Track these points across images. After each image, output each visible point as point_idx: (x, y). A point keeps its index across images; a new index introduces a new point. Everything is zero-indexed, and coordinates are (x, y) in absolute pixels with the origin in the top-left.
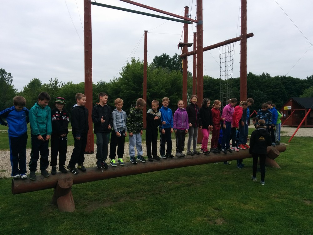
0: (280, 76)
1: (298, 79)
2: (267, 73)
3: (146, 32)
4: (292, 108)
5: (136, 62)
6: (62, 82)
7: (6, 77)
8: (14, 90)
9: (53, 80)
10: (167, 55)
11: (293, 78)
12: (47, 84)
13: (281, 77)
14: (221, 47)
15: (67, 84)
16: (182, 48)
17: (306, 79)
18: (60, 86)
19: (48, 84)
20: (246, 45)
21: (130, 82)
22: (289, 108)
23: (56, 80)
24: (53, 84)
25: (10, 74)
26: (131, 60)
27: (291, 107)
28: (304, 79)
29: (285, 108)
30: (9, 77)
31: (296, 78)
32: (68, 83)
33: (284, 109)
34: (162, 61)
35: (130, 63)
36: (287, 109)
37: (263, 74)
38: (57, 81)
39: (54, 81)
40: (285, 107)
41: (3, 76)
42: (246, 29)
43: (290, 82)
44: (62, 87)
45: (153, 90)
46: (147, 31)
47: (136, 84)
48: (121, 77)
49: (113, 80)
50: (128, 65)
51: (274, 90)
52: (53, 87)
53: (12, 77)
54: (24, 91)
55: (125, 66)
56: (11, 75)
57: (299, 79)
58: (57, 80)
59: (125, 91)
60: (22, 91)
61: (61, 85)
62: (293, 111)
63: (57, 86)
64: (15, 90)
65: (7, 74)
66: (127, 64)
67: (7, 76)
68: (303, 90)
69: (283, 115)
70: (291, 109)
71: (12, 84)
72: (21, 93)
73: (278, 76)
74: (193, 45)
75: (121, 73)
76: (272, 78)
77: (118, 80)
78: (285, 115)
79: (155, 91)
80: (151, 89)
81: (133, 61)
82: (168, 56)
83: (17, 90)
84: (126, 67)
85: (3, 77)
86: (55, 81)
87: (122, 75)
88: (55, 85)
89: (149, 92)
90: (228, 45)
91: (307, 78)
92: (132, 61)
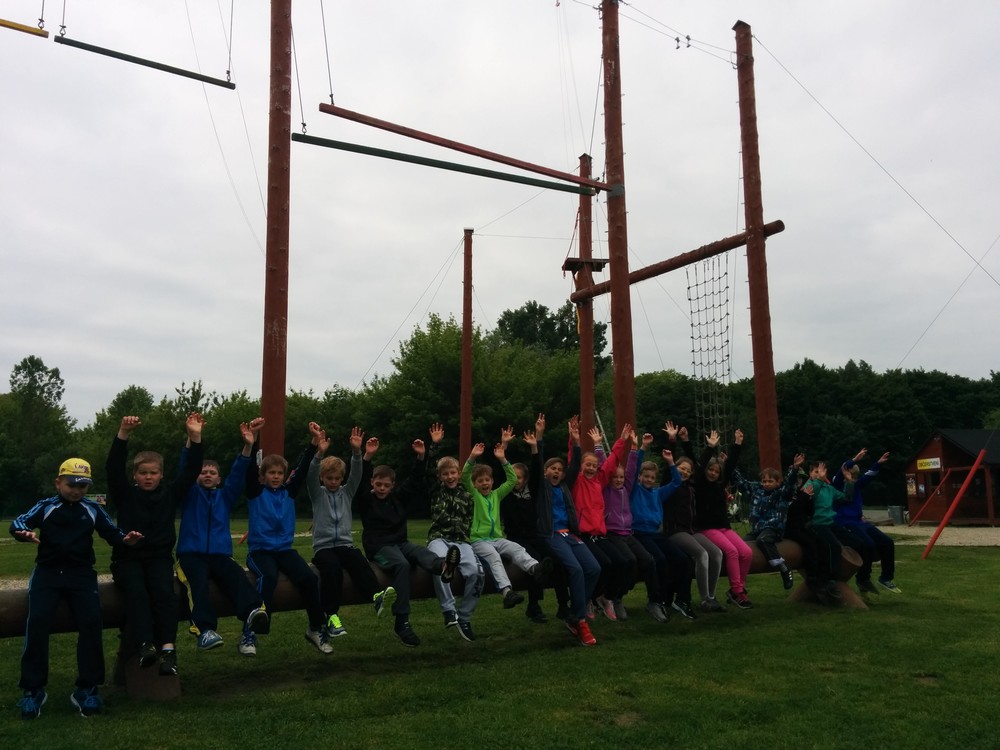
0: (903, 371)
1: (965, 381)
2: (863, 362)
3: (469, 233)
4: (944, 463)
5: (443, 328)
6: (214, 393)
7: (44, 382)
8: (64, 421)
9: (188, 386)
10: (540, 306)
11: (945, 377)
12: (168, 400)
13: (908, 373)
14: (691, 267)
15: (230, 400)
16: (576, 275)
17: (989, 378)
18: (207, 405)
19: (171, 402)
20: (764, 257)
21: (424, 386)
22: (934, 463)
23: (197, 387)
24: (188, 400)
25: (55, 373)
26: (429, 320)
27: (938, 460)
28: (983, 379)
29: (921, 465)
30: (53, 380)
31: (957, 377)
32: (234, 397)
33: (919, 468)
34: (525, 324)
35: (426, 331)
36: (927, 467)
37: (851, 364)
38: (198, 392)
39: (191, 391)
40: (919, 462)
41: (34, 380)
42: (762, 211)
43: (936, 388)
44: (213, 408)
45: (496, 409)
46: (472, 231)
47: (441, 392)
48: (398, 372)
49: (372, 384)
50: (419, 335)
51: (888, 413)
52: (187, 408)
53: (62, 382)
54: (96, 425)
55: (409, 339)
56: (61, 376)
57: (967, 379)
58: (200, 386)
59: (408, 415)
60: (92, 426)
61: (211, 401)
62: (946, 473)
63: (200, 405)
64: (69, 423)
65: (47, 373)
66: (416, 334)
67: (46, 379)
68: (983, 413)
69: (917, 488)
70: (939, 466)
71: (60, 404)
72: (88, 431)
73: (898, 371)
74: (608, 265)
75: (396, 361)
76: (880, 376)
77: (386, 383)
78: (922, 488)
79: (502, 415)
80: (490, 409)
81: (435, 324)
82: (543, 310)
83: (74, 422)
84: (412, 342)
85: (36, 382)
86: (193, 389)
87: (399, 369)
88: (193, 403)
89: (484, 416)
90: (711, 259)
91: (993, 374)
92: (430, 325)
